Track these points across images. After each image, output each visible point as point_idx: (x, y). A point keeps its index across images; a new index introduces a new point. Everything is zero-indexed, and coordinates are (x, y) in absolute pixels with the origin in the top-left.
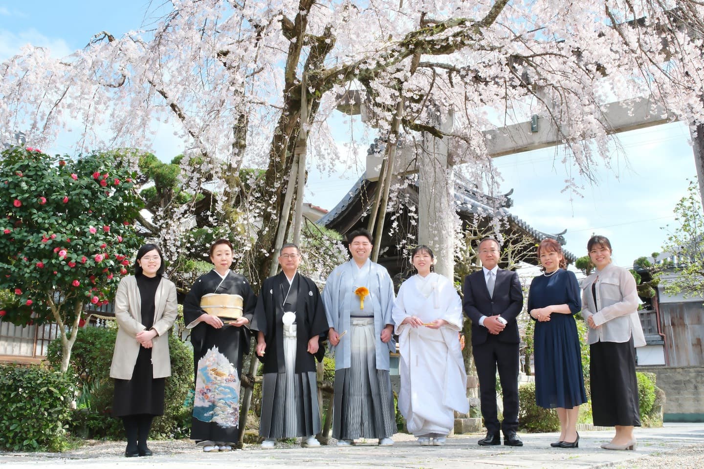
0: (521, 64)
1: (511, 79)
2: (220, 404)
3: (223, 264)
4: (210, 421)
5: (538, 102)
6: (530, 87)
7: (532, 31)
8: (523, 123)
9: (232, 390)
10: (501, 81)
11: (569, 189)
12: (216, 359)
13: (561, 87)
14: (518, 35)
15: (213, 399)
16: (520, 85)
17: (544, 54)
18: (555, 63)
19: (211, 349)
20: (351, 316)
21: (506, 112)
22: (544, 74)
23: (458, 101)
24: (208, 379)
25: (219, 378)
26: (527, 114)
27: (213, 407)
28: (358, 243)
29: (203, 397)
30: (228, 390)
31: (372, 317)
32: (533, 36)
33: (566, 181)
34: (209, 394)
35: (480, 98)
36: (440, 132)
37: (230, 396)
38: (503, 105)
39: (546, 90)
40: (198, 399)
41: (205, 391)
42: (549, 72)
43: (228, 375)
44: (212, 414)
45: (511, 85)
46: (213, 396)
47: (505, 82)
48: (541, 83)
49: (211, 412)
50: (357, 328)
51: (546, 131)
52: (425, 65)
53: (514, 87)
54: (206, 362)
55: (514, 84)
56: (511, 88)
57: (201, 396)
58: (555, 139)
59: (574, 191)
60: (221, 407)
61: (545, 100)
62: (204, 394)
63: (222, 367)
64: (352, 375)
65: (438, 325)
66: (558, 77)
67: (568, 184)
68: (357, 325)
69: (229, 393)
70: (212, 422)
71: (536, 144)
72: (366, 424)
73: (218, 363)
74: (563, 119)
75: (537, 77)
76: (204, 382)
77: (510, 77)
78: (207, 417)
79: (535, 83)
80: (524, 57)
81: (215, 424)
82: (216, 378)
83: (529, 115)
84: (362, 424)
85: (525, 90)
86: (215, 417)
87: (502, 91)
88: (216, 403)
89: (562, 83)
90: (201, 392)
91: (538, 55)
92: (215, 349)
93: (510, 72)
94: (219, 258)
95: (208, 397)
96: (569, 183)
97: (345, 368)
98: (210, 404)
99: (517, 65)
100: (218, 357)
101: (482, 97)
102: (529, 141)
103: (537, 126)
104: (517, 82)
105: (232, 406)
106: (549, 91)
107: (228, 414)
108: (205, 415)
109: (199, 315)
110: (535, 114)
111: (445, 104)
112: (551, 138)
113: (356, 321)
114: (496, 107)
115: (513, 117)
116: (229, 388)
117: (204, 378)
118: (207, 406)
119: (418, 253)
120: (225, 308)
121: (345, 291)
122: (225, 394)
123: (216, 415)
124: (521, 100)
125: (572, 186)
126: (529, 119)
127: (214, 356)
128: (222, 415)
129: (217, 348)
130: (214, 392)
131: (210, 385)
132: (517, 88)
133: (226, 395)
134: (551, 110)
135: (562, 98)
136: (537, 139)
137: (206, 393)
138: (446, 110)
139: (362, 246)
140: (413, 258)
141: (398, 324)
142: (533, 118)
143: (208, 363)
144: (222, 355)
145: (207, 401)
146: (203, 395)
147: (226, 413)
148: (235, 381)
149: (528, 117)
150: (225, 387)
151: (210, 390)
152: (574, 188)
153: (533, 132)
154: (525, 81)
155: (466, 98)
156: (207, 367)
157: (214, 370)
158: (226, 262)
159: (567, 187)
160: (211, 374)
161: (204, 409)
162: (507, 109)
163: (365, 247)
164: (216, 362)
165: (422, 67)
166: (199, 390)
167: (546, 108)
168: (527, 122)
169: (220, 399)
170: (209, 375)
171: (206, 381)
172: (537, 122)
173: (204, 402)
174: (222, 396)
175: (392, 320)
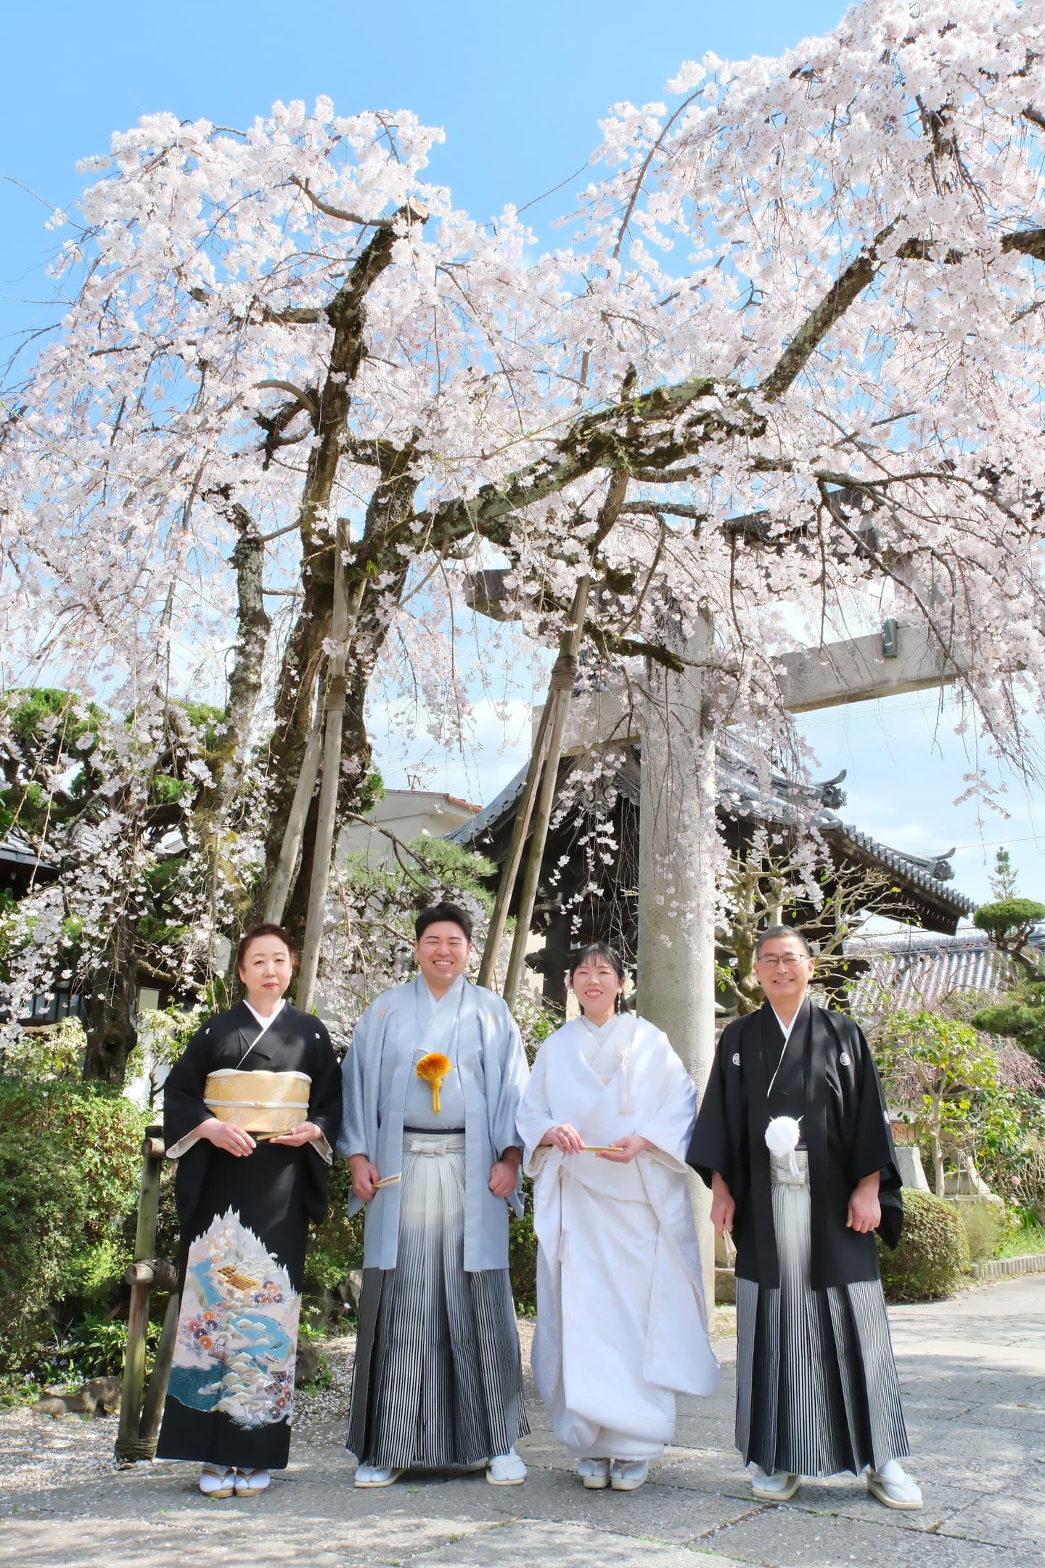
0: (857, 503)
1: (835, 540)
2: (239, 1364)
3: (269, 986)
4: (213, 1409)
5: (897, 591)
6: (879, 556)
7: (885, 422)
8: (864, 638)
9: (272, 1325)
10: (813, 545)
11: (975, 795)
12: (234, 1241)
13: (954, 553)
14: (850, 432)
15: (221, 1349)
16: (857, 553)
17: (913, 477)
18: (938, 498)
19: (222, 1217)
20: (407, 1129)
21: (824, 614)
22: (912, 524)
23: (718, 590)
24: (210, 1296)
25: (239, 1294)
26: (871, 618)
27: (220, 1370)
28: (437, 940)
29: (198, 1341)
30: (260, 1326)
31: (461, 1131)
32: (887, 433)
33: (967, 777)
34: (214, 1336)
35: (764, 582)
36: (677, 658)
37: (265, 1341)
38: (816, 598)
39: (916, 562)
40: (184, 1348)
41: (204, 1325)
42: (924, 518)
43: (262, 1283)
44: (219, 1390)
45: (834, 554)
46: (221, 1341)
47: (821, 544)
48: (904, 547)
49: (216, 1385)
50: (422, 1161)
51: (916, 655)
52: (640, 508)
53: (842, 558)
54: (208, 1248)
55: (841, 549)
56: (835, 560)
57: (192, 1340)
58: (937, 673)
59: (986, 800)
60: (241, 1373)
61: (913, 586)
62: (200, 1333)
63: (249, 1264)
64: (399, 1288)
65: (629, 1152)
66: (946, 530)
67: (972, 784)
68: (420, 1153)
69: (262, 1334)
70: (217, 1412)
71: (894, 684)
72: (432, 1426)
73: (237, 1254)
74: (957, 629)
75: (894, 534)
76: (201, 1301)
77: (834, 534)
78: (204, 1397)
79: (890, 548)
80: (863, 484)
81: (224, 1417)
82: (231, 1293)
83: (877, 619)
84: (421, 1424)
85: (865, 565)
86: (225, 1400)
87: (815, 568)
88: (228, 1361)
89: (956, 545)
90: (191, 1327)
91: (897, 479)
92: (232, 1217)
93: (832, 524)
94: (259, 971)
95: (209, 1343)
96: (975, 783)
97: (382, 1268)
98: (215, 1361)
99: (849, 507)
100: (238, 1238)
101: (770, 580)
102: (877, 677)
103: (896, 643)
104: (849, 546)
105: (272, 1367)
106: (922, 563)
107: (259, 1389)
108: (201, 1391)
109: (198, 1121)
110: (890, 617)
111: (692, 596)
112: (929, 670)
113: (418, 1142)
114: (802, 603)
115: (840, 624)
116: (263, 1319)
117: (202, 1290)
118: (207, 1367)
119: (584, 964)
120: (262, 1108)
121: (396, 1061)
122: (253, 1335)
123: (228, 1395)
124: (856, 588)
125: (981, 790)
126: (878, 630)
127: (229, 1233)
128: (243, 1394)
129: (237, 1215)
130: (226, 1329)
131: (216, 1310)
132: (850, 559)
133: (255, 1339)
134: (927, 608)
135: (953, 580)
136: (893, 671)
137: (204, 1333)
138: (692, 609)
139: (445, 949)
140: (572, 975)
141: (530, 1144)
142: (886, 627)
143: (212, 1252)
144: (249, 1232)
145: (206, 1353)
146: (197, 1336)
147: (253, 1388)
148: (279, 1300)
149: (874, 625)
150: (254, 1318)
151: (215, 1325)
152: (986, 794)
153: (886, 657)
154: (867, 544)
155: (735, 584)
156: (210, 1261)
157: (227, 1271)
158: (275, 980)
159: (969, 792)
160: (220, 1283)
161: (198, 1376)
162: (827, 608)
163: (454, 949)
164: (233, 1248)
165: (635, 513)
166: (187, 1323)
167: (914, 605)
168: (873, 636)
169: (240, 1351)
170: (215, 1283)
171: (206, 1299)
172: (896, 635)
173: (199, 1355)
174: (245, 1342)
175: (517, 1137)
